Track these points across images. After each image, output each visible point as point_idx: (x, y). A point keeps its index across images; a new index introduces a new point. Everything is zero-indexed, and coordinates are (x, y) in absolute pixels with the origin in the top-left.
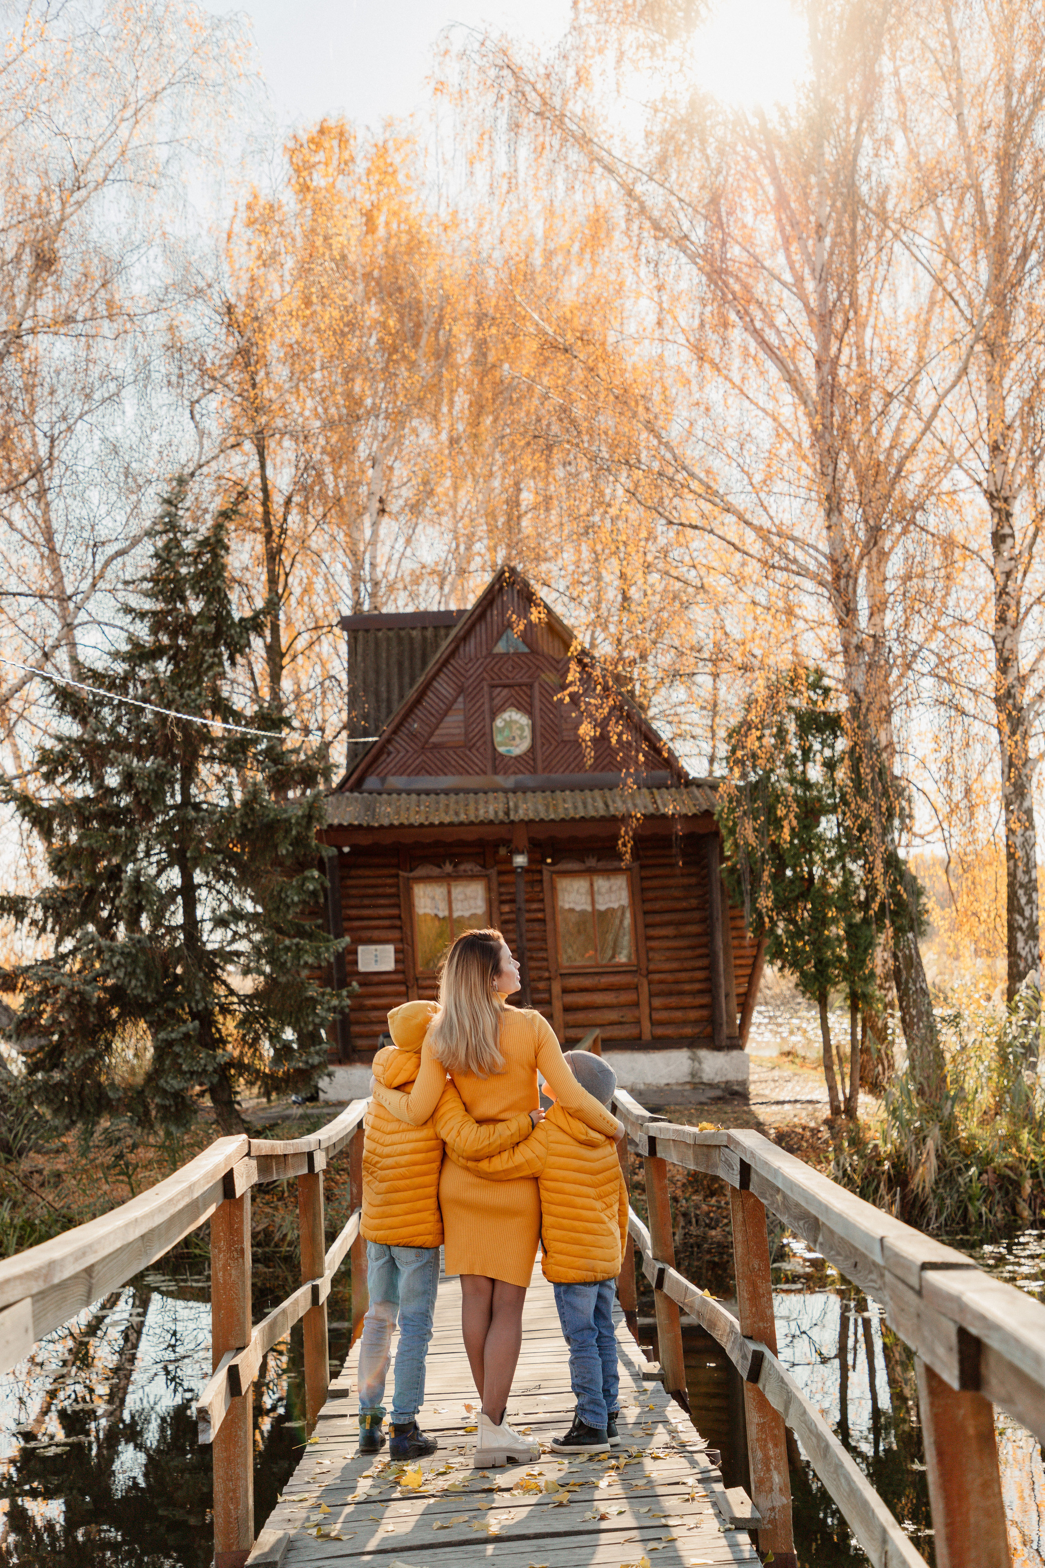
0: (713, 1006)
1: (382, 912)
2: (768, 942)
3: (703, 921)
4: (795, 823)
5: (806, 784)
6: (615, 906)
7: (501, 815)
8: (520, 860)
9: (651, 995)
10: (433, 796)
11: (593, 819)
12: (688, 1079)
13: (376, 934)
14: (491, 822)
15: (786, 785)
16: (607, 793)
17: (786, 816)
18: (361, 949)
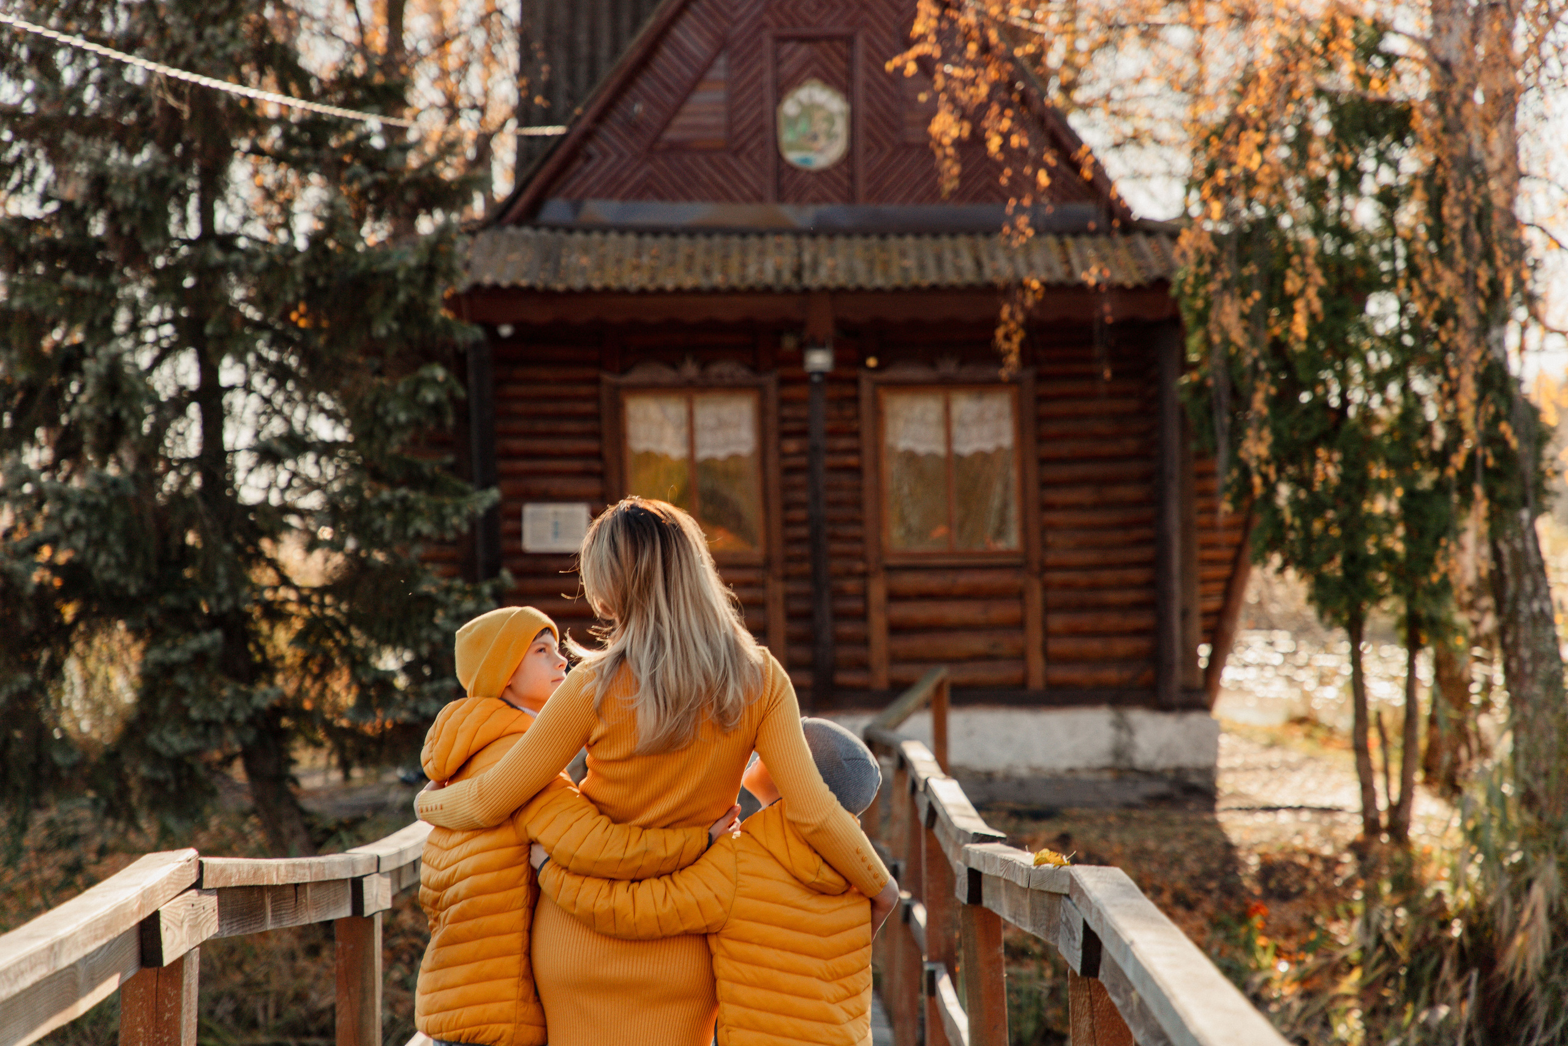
0: (1158, 633)
1: (568, 445)
2: (1259, 519)
3: (1146, 478)
4: (1317, 305)
5: (1344, 234)
6: (989, 446)
7: (787, 277)
8: (819, 360)
9: (1049, 609)
10: (665, 240)
11: (952, 289)
12: (1107, 761)
13: (557, 485)
14: (768, 290)
15: (1306, 235)
16: (981, 242)
17: (1302, 292)
18: (529, 510)
